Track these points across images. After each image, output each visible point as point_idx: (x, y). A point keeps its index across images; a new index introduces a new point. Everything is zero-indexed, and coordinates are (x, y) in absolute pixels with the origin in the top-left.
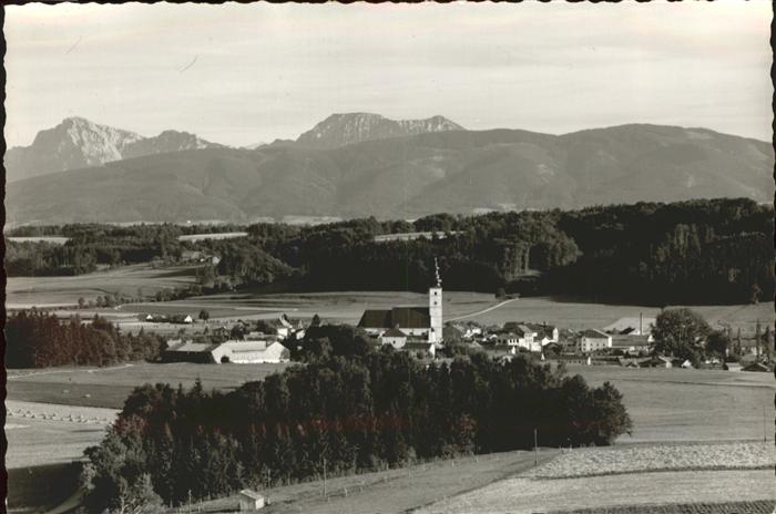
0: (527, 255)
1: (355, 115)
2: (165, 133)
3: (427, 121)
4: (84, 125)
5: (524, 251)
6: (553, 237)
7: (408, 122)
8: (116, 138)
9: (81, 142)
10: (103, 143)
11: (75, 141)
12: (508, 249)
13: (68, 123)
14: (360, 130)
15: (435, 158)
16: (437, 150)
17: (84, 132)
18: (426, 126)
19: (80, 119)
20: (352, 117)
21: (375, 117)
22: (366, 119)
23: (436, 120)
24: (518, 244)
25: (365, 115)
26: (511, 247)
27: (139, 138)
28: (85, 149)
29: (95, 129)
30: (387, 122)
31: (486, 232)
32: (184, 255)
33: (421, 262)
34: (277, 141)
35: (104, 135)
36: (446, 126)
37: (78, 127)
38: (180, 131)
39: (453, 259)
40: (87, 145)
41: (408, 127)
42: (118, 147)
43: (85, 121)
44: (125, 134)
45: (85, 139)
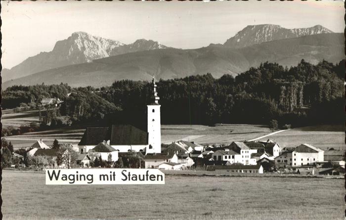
0: (301, 92)
1: (263, 26)
2: (138, 41)
3: (310, 29)
4: (86, 37)
5: (299, 89)
6: (325, 77)
7: (298, 30)
8: (106, 45)
9: (84, 48)
10: (98, 48)
11: (79, 47)
12: (284, 88)
13: (75, 36)
14: (266, 36)
15: (312, 52)
16: (314, 47)
17: (86, 42)
18: (310, 32)
19: (83, 33)
20: (260, 27)
21: (276, 27)
22: (270, 29)
23: (316, 28)
24: (293, 83)
25: (269, 26)
26: (287, 86)
27: (121, 45)
28: (86, 53)
29: (92, 39)
30: (284, 30)
31: (270, 75)
32: (43, 101)
33: (211, 99)
34: (211, 44)
35: (98, 43)
36: (323, 31)
37: (81, 38)
38: (148, 40)
39: (239, 97)
40: (87, 50)
41: (298, 33)
42: (107, 51)
43: (86, 34)
44: (112, 43)
45: (86, 46)
